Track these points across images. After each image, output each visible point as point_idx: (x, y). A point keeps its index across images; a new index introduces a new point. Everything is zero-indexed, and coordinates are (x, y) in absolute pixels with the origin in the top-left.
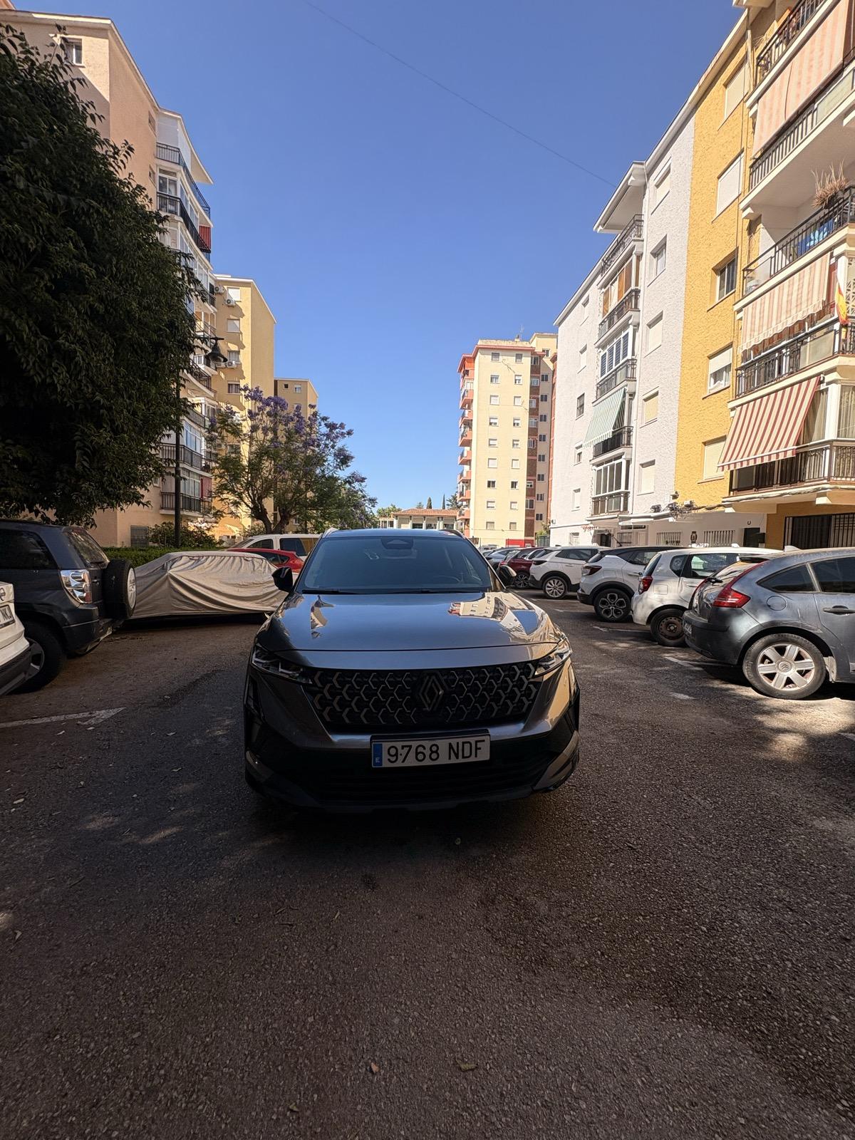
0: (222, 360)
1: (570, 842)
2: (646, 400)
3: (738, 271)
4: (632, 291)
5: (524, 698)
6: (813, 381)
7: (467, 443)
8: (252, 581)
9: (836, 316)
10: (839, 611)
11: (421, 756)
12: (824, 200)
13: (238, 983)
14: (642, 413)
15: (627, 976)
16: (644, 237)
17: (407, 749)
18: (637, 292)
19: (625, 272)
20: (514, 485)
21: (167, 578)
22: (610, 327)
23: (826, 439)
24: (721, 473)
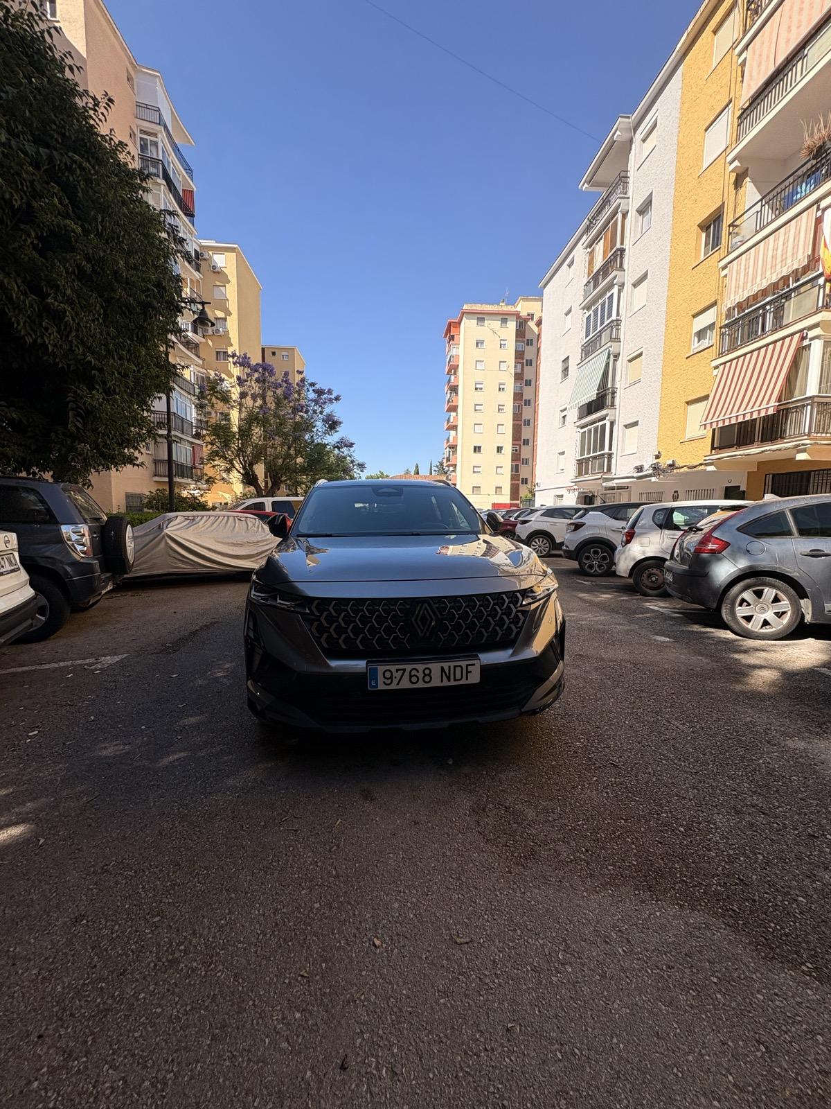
0: (210, 324)
1: (556, 761)
2: (630, 361)
3: (724, 226)
4: (617, 250)
5: (512, 626)
6: (797, 337)
7: (454, 409)
8: (245, 540)
9: (821, 271)
10: (816, 554)
11: (414, 679)
12: (812, 150)
13: (248, 878)
14: (626, 374)
15: (610, 868)
16: (630, 194)
17: (401, 672)
18: (622, 251)
19: (610, 231)
20: (499, 449)
21: (163, 537)
22: (595, 287)
23: (808, 395)
24: (703, 432)
